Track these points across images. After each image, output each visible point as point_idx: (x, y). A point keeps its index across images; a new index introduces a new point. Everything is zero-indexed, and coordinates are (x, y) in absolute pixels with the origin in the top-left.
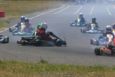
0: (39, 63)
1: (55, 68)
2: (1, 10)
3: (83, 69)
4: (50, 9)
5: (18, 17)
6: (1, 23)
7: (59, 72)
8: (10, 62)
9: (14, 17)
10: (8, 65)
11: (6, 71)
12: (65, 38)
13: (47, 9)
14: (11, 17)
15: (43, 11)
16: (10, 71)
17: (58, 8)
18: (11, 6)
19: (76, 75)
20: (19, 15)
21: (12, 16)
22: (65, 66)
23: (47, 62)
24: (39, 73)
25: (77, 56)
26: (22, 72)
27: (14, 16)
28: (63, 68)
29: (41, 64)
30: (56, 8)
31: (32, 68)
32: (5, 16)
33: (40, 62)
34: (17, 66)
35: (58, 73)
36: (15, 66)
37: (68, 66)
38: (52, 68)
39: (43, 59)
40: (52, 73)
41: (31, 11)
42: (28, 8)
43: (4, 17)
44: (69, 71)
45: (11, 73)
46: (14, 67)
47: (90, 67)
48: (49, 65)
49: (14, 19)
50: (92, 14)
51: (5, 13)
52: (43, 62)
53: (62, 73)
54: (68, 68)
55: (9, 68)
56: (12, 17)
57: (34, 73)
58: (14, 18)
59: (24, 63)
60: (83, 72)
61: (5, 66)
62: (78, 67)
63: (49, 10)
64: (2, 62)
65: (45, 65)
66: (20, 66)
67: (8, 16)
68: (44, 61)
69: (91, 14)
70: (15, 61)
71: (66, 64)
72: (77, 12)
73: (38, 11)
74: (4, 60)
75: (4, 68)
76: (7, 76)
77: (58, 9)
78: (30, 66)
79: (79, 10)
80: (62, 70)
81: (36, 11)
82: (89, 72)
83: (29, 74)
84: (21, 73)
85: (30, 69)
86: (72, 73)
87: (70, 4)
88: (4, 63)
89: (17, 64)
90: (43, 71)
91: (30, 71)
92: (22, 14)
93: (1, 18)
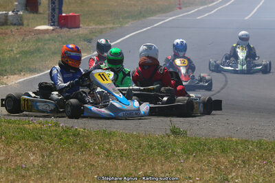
0: (167, 134)
1: (206, 148)
2: (71, 11)
3: (273, 148)
4: (186, 7)
5: (110, 28)
7: (216, 156)
8: (97, 133)
9: (102, 27)
10: (94, 141)
11: (91, 155)
13: (180, 8)
14: (94, 26)
15: (169, 12)
16: (98, 155)
17: (206, 4)
18: (94, 3)
19: (258, 164)
20: (114, 24)
21: (96, 25)
22: (228, 141)
23: (185, 133)
24: (167, 158)
25: (257, 119)
26: (127, 157)
27: (100, 24)
29: (172, 138)
30: (202, 5)
31: (151, 147)
32: (81, 25)
33: (169, 132)
34: (116, 143)
35: (212, 159)
36: (109, 143)
37: (236, 142)
38: (199, 147)
40: (198, 158)
41: (141, 13)
42: (135, 6)
43: (79, 27)
44: (239, 155)
45: (101, 160)
46: (108, 146)
48: (192, 139)
49: (101, 32)
51: (81, 18)
52: (175, 132)
53: (222, 160)
54: (237, 146)
55: (96, 147)
56: (97, 27)
58: (102, 29)
59: (132, 135)
60: (272, 157)
61: (86, 142)
62: (260, 144)
63: (184, 9)
64: (79, 134)
65: (180, 140)
66: (122, 143)
67: (88, 25)
68: (178, 130)
70: (108, 130)
71: (230, 137)
72: (251, 15)
73: (159, 11)
74: (84, 129)
75: (84, 148)
76: (92, 165)
77: (206, 6)
78: (145, 142)
80: (224, 151)
81: (153, 13)
83: (144, 161)
84: (124, 159)
85: (147, 149)
86: (246, 158)
88: (83, 136)
89: (115, 138)
90: (178, 153)
91: (147, 153)
92: (121, 20)
93: (71, 30)
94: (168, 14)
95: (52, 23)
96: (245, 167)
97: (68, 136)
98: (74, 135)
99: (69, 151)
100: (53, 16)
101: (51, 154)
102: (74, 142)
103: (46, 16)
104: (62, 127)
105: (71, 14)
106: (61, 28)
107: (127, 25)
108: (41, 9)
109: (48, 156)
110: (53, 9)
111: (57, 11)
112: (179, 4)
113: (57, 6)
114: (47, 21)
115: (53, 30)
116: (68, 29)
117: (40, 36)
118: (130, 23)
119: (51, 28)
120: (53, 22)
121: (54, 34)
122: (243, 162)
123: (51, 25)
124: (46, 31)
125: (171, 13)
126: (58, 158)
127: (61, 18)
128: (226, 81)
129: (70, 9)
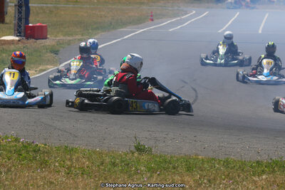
0: (131, 151)
1: (171, 166)
2: (38, 22)
3: (240, 167)
4: (157, 19)
5: (79, 40)
6: (38, 54)
7: (181, 175)
8: (58, 149)
9: (71, 38)
10: (55, 158)
11: (50, 172)
12: (195, 91)
13: (152, 20)
14: (62, 37)
15: (141, 23)
16: (59, 171)
17: (179, 16)
18: (62, 13)
19: (224, 184)
20: (82, 35)
21: (64, 36)
22: (195, 159)
23: (150, 150)
24: (130, 176)
25: (226, 136)
26: (89, 175)
27: (69, 35)
28: (190, 166)
29: (136, 155)
30: (175, 17)
31: (114, 164)
32: (48, 36)
33: (133, 149)
34: (77, 160)
35: (177, 178)
36: (71, 160)
37: (203, 160)
38: (164, 165)
39: (142, 143)
40: (163, 176)
41: (111, 23)
42: (106, 17)
43: (46, 38)
44: (204, 173)
45: (61, 178)
46: (69, 163)
47: (258, 162)
48: (157, 157)
49: (69, 43)
50: (262, 31)
51: (49, 29)
52: (140, 149)
53: (186, 178)
54: (203, 163)
55: (57, 164)
56: (64, 38)
57: (119, 178)
58: (69, 40)
59: (95, 152)
60: (239, 176)
61: (47, 158)
62: (227, 163)
63: (156, 21)
64: (39, 150)
65: (144, 157)
66: (84, 160)
67: (56, 36)
68: (142, 147)
69: (260, 32)
70: (71, 146)
71: (197, 155)
72: (225, 27)
73: (130, 23)
74: (46, 145)
75: (44, 164)
76: (51, 183)
77: (179, 18)
78: (107, 160)
79: (230, 22)
80: (189, 169)
81: (124, 24)
82: (254, 175)
83: (106, 179)
84: (85, 176)
85: (109, 166)
86: (212, 177)
87: (208, 8)
88: (44, 152)
89: (77, 155)
90: (142, 171)
91: (109, 171)
92: (90, 31)
93: (39, 41)
94: (140, 26)
95: (18, 33)
96: (210, 186)
97: (28, 152)
98: (34, 151)
99: (29, 168)
100: (20, 26)
101: (9, 170)
102: (34, 158)
103: (12, 26)
104: (22, 143)
105: (38, 25)
106: (27, 38)
107: (96, 37)
108: (7, 19)
109: (6, 173)
110: (20, 19)
111: (23, 21)
112: (152, 16)
113: (24, 16)
114: (13, 31)
115: (19, 41)
116: (34, 40)
117: (4, 47)
118: (99, 35)
119: (17, 38)
120: (20, 33)
121: (20, 45)
122: (209, 181)
123: (17, 36)
124: (12, 42)
125: (142, 25)
126: (16, 175)
127: (27, 28)
128: (197, 96)
129: (38, 19)
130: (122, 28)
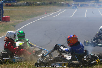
5: (22, 21)
6: (8, 27)
13: (46, 13)
14: (15, 21)
18: (14, 12)
20: (22, 20)
27: (18, 20)
32: (10, 20)
41: (32, 15)
42: (29, 13)
43: (10, 21)
49: (18, 22)
51: (10, 18)
63: (48, 14)
67: (13, 20)
69: (85, 16)
72: (73, 15)
73: (39, 15)
79: (74, 13)
92: (25, 18)
93: (8, 22)
105: (7, 16)
106: (3, 21)
107: (27, 20)
115: (0, 22)
116: (6, 22)
121: (1, 24)
127: (3, 18)
130: (36, 16)
